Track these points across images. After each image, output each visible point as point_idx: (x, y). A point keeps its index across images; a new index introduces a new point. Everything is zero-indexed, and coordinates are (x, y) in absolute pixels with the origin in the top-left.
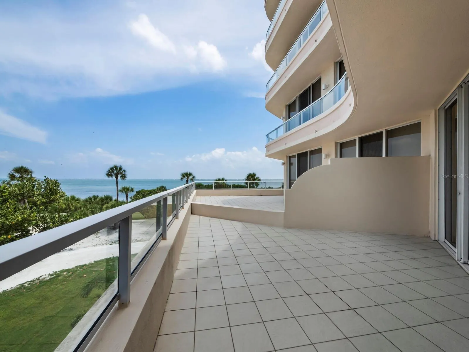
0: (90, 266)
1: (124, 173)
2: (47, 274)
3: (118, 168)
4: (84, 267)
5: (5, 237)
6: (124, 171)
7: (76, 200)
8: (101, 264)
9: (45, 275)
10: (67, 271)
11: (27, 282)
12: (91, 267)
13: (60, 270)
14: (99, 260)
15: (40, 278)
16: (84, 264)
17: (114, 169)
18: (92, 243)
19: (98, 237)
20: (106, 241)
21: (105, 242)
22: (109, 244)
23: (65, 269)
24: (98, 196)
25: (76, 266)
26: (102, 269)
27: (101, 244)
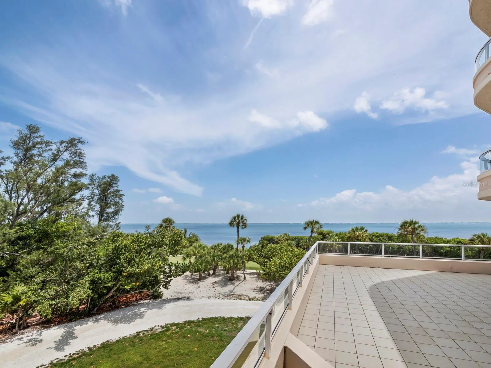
0: (197, 323)
1: (245, 222)
2: (160, 325)
3: (240, 217)
4: (192, 324)
5: (134, 284)
6: (246, 220)
7: (202, 248)
8: (207, 323)
9: (158, 326)
10: (176, 326)
11: (143, 331)
12: (197, 326)
13: (171, 323)
14: (207, 317)
15: (153, 328)
16: (192, 320)
17: (237, 218)
18: (208, 293)
19: (214, 288)
20: (220, 293)
21: (218, 295)
22: (221, 298)
23: (175, 323)
24: (222, 244)
25: (185, 321)
26: (206, 330)
27: (215, 297)
